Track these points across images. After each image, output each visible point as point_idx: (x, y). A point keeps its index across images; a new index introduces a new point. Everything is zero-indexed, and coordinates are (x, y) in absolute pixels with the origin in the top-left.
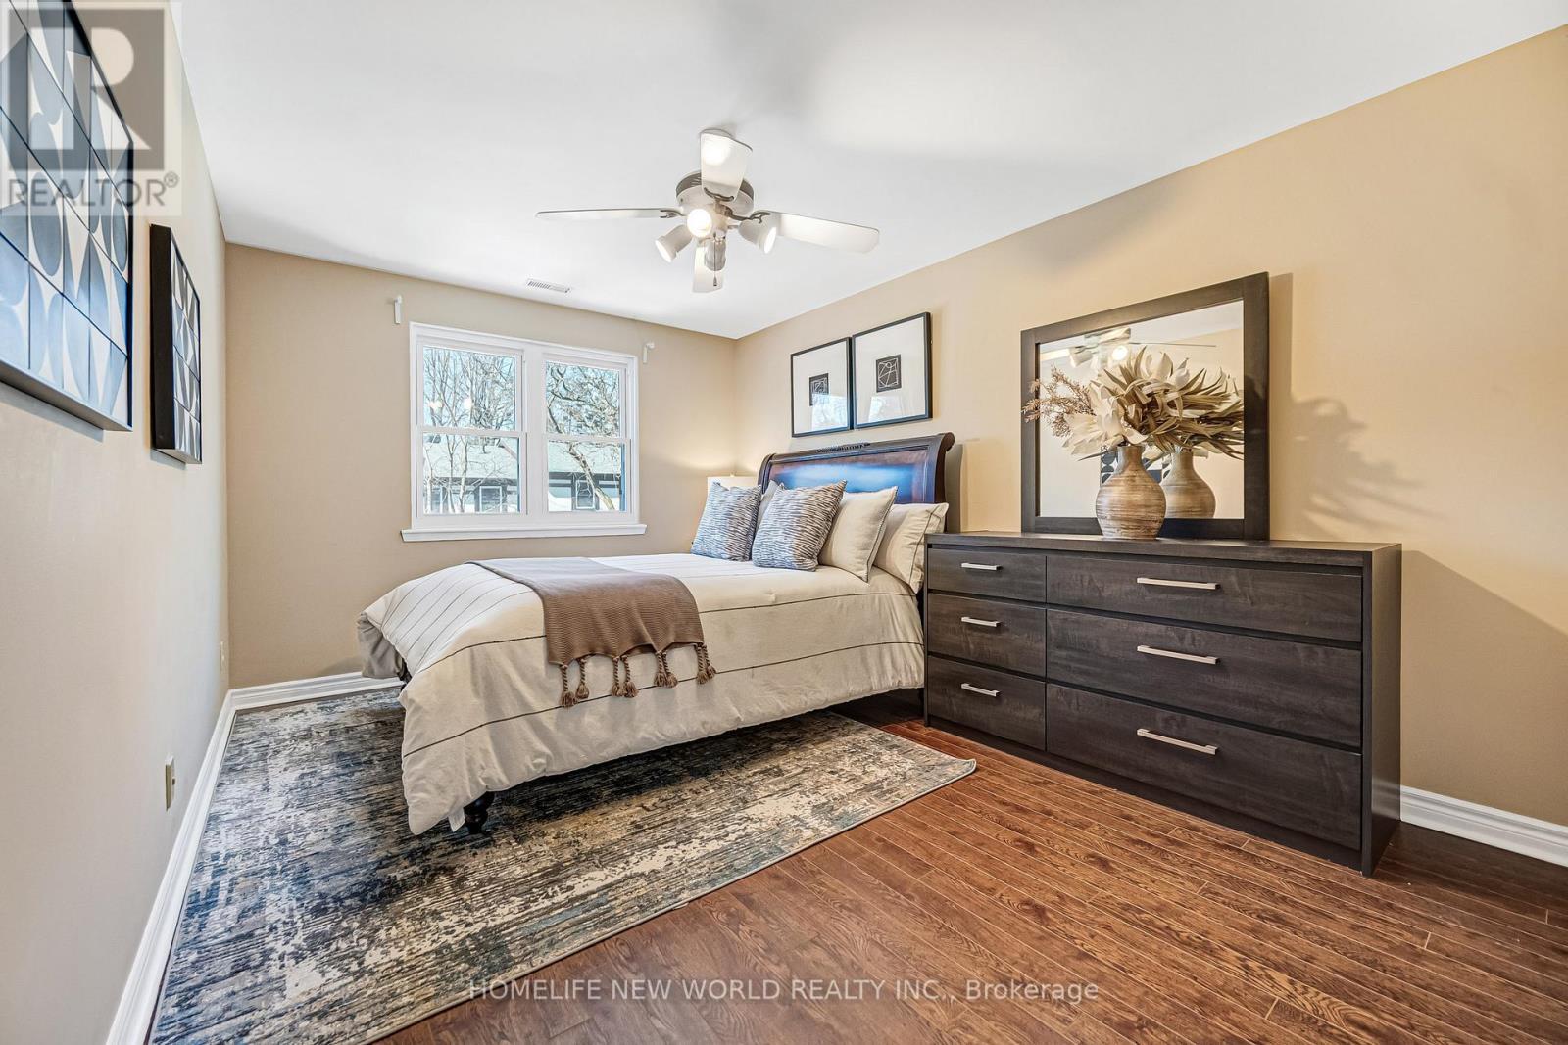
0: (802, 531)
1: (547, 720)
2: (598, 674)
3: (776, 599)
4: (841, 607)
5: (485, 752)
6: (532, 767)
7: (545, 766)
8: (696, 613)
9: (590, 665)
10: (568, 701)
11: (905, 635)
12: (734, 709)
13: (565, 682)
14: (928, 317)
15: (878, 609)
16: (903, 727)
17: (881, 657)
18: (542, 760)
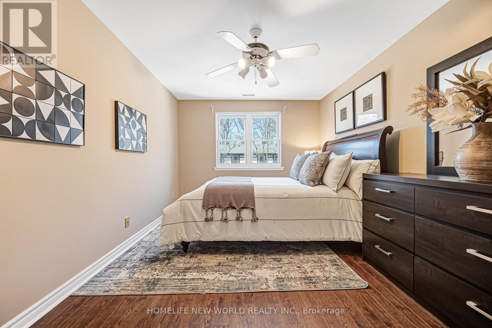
0: (311, 171)
1: (201, 224)
2: (217, 213)
3: (288, 196)
4: (320, 202)
5: (181, 230)
6: (195, 237)
7: (199, 238)
8: (254, 198)
9: (215, 210)
10: (207, 220)
11: (355, 217)
12: (266, 234)
13: (207, 214)
14: (384, 75)
15: (341, 205)
16: (351, 258)
17: (340, 226)
18: (198, 236)
